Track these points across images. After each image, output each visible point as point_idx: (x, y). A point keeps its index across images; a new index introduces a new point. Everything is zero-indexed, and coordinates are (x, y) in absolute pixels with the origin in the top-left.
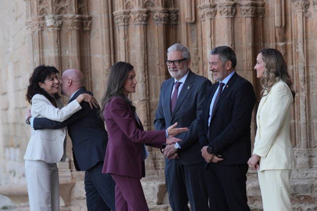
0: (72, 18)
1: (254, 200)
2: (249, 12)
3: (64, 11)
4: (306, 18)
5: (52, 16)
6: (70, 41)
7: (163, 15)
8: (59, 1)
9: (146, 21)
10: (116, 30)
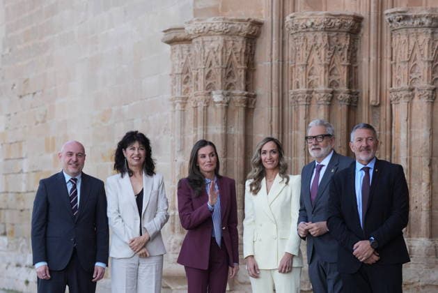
0: (241, 95)
3: (232, 87)
5: (221, 92)
6: (236, 119)
7: (348, 96)
8: (228, 77)
9: (330, 101)
10: (286, 109)
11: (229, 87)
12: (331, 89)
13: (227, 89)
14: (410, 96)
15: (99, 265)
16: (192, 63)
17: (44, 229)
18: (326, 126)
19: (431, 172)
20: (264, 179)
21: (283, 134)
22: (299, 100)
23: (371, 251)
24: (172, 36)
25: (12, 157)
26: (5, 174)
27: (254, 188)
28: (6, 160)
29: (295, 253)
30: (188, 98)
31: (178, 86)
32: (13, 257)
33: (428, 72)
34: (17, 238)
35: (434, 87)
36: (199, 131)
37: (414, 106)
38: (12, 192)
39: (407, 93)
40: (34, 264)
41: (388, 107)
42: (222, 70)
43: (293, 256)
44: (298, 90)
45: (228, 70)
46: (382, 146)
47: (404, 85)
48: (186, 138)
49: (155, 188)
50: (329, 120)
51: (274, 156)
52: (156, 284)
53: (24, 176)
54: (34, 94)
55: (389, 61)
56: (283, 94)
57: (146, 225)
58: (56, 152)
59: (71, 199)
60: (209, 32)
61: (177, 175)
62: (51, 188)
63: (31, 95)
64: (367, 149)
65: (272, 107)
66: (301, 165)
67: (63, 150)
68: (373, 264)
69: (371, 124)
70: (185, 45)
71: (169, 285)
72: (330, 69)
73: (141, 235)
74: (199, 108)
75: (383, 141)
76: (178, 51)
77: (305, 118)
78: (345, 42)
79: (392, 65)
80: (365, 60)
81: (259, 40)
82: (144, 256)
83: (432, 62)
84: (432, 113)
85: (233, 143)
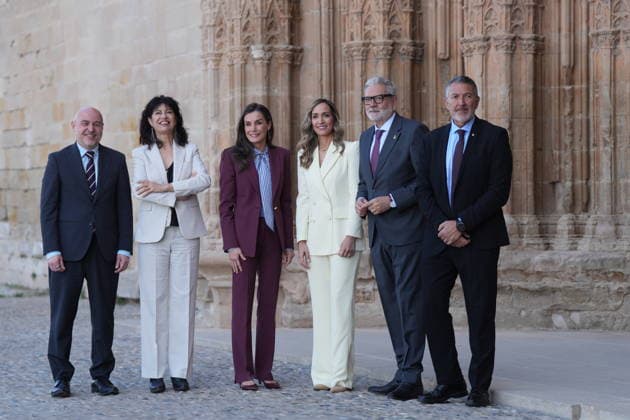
0: (285, 50)
1: (543, 277)
2: (531, 48)
3: (274, 40)
4: (615, 56)
5: (261, 46)
6: (280, 78)
7: (411, 49)
8: (269, 29)
9: (391, 55)
10: (339, 65)
11: (270, 40)
12: (391, 41)
13: (269, 43)
14: (484, 47)
15: (122, 253)
16: (226, 13)
17: (56, 212)
18: (386, 84)
20: (317, 149)
21: (335, 94)
22: (355, 53)
25: (12, 127)
26: (6, 148)
28: (7, 130)
29: (358, 236)
30: (222, 55)
31: (210, 41)
32: (16, 247)
33: (506, 18)
34: (21, 223)
35: (513, 35)
36: (236, 93)
37: (490, 59)
38: (13, 170)
39: (481, 43)
40: (45, 254)
41: (459, 60)
42: (262, 21)
43: (356, 239)
44: (351, 42)
45: (270, 20)
47: (478, 34)
48: (221, 101)
50: (389, 78)
51: (327, 120)
52: (191, 274)
53: (27, 150)
55: (459, 6)
56: (335, 48)
59: (87, 176)
61: (211, 146)
63: (34, 55)
65: (321, 63)
66: (359, 129)
67: (77, 118)
71: (205, 276)
72: (390, 17)
74: (236, 67)
77: (362, 76)
79: (463, 11)
80: (431, 5)
83: (511, 6)
84: (511, 67)
85: (277, 107)
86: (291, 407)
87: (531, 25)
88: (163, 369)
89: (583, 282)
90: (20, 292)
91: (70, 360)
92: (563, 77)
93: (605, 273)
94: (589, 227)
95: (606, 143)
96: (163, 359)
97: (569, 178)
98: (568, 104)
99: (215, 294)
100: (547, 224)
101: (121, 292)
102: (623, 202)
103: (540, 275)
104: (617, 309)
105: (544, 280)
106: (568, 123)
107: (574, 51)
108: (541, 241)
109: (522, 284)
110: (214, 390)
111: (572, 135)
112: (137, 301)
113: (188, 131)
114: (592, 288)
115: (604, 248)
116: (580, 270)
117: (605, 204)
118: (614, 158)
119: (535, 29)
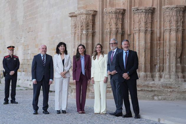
0: (91, 32)
2: (150, 32)
4: (170, 35)
5: (85, 31)
6: (90, 39)
7: (121, 32)
8: (87, 27)
9: (116, 33)
10: (104, 36)
11: (87, 29)
12: (116, 30)
14: (139, 32)
15: (51, 80)
16: (77, 23)
17: (35, 70)
19: (145, 53)
20: (97, 56)
21: (103, 43)
22: (108, 33)
23: (128, 76)
24: (71, 15)
25: (26, 49)
26: (24, 54)
27: (94, 58)
28: (24, 50)
29: (107, 77)
30: (76, 33)
31: (73, 29)
32: (26, 78)
33: (144, 25)
34: (27, 72)
35: (146, 29)
36: (79, 42)
37: (140, 35)
38: (26, 59)
39: (138, 31)
40: (32, 80)
41: (133, 35)
42: (86, 25)
44: (107, 30)
45: (88, 25)
46: (131, 46)
47: (137, 29)
48: (75, 44)
49: (68, 58)
50: (116, 39)
51: (100, 49)
53: (29, 55)
54: (32, 31)
55: (133, 22)
56: (103, 31)
57: (65, 68)
58: (38, 48)
59: (43, 61)
60: (82, 14)
61: (73, 54)
62: (37, 58)
64: (127, 47)
65: (100, 35)
66: (108, 51)
67: (41, 47)
68: (128, 80)
69: (128, 40)
70: (75, 18)
71: (71, 86)
72: (116, 24)
73: (64, 71)
74: (79, 36)
75: (132, 45)
76: (73, 19)
77: (109, 38)
78: (121, 17)
80: (126, 22)
81: (96, 16)
82: (65, 77)
83: (145, 22)
84: (145, 37)
85: (89, 46)
86: (90, 118)
87: (150, 27)
88: (60, 108)
89: (162, 89)
90: (27, 89)
91: (38, 105)
92: (158, 39)
93: (167, 87)
94: (163, 76)
95: (168, 56)
96: (60, 106)
97: (159, 64)
98: (159, 46)
99: (73, 90)
100: (153, 75)
101: (50, 89)
102: (172, 70)
103: (151, 87)
104: (170, 95)
105: (153, 88)
106: (159, 51)
107: (160, 33)
108: (152, 79)
109: (147, 89)
110: (72, 113)
111: (160, 53)
112: (55, 92)
113: (67, 51)
114: (164, 90)
115: (167, 81)
116: (161, 86)
117: (167, 70)
118: (170, 59)
119: (151, 28)
